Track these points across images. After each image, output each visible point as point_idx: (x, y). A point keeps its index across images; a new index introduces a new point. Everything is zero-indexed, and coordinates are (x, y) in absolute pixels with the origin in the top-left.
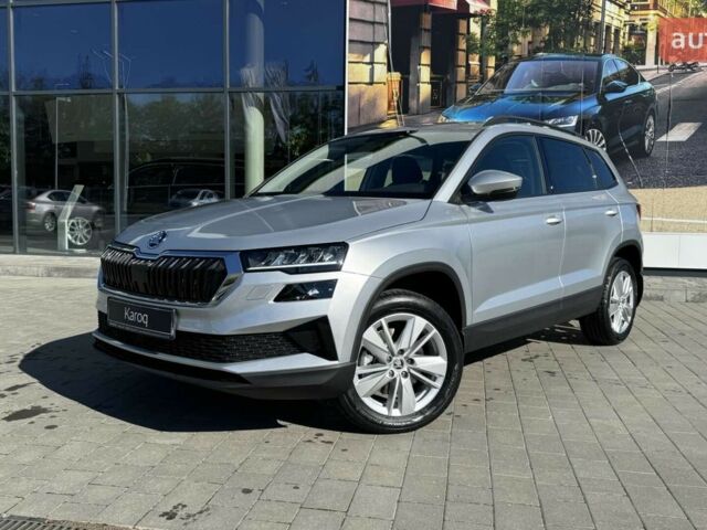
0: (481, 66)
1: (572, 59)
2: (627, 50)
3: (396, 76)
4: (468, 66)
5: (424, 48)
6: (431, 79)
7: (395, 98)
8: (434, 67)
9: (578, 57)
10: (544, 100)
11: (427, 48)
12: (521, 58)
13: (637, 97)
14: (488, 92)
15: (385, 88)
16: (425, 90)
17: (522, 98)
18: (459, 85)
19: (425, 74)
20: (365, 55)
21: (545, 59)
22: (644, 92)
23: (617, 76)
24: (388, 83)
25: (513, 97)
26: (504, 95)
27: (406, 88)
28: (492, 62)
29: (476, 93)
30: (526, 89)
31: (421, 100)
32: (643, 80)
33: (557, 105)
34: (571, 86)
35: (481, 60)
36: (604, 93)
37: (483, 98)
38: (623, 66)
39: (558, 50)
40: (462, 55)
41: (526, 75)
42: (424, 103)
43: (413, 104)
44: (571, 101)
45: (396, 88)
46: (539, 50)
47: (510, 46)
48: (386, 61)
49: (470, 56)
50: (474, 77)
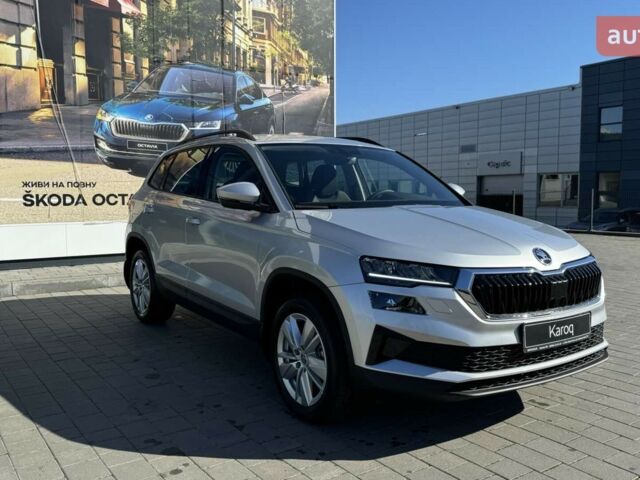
0: (136, 65)
1: (213, 71)
2: (252, 69)
4: (124, 64)
5: (78, 39)
6: (87, 71)
7: (49, 86)
8: (89, 59)
9: (217, 70)
10: (193, 104)
11: (82, 40)
12: (171, 64)
13: (261, 109)
14: (145, 91)
15: (35, 74)
16: (82, 81)
17: (175, 101)
18: (116, 81)
19: (81, 65)
21: (191, 68)
22: (266, 106)
23: (247, 90)
24: (40, 69)
25: (168, 99)
26: (159, 96)
28: (146, 63)
29: (134, 91)
30: (177, 92)
31: (77, 91)
32: (265, 96)
33: (204, 109)
34: (214, 95)
35: (135, 59)
36: (239, 104)
37: (140, 96)
38: (251, 83)
39: (202, 62)
40: (117, 53)
41: (177, 79)
42: (81, 95)
43: (69, 94)
44: (215, 107)
45: (49, 75)
46: (186, 59)
47: (161, 51)
48: (35, 46)
49: (125, 54)
50: (130, 75)
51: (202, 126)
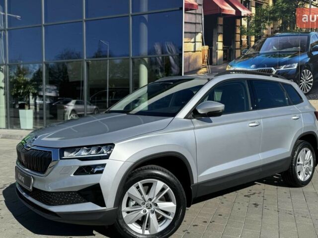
0: (248, 41)
1: (294, 35)
3: (206, 47)
4: (241, 41)
5: (220, 33)
6: (223, 48)
7: (206, 58)
8: (224, 42)
9: (297, 34)
10: (280, 56)
11: (222, 33)
12: (268, 36)
14: (252, 53)
15: (201, 54)
16: (220, 53)
17: (269, 55)
18: (237, 51)
19: (220, 46)
20: (191, 38)
21: (280, 36)
24: (203, 51)
25: (264, 55)
26: (259, 54)
27: (211, 53)
28: (253, 38)
29: (246, 54)
30: (271, 51)
31: (218, 58)
33: (287, 58)
34: (294, 49)
35: (247, 38)
36: (311, 52)
37: (249, 56)
39: (287, 31)
40: (238, 36)
41: (270, 44)
42: (220, 59)
43: (214, 60)
44: (294, 56)
45: (206, 53)
46: (276, 31)
47: (262, 31)
48: (201, 41)
49: (242, 36)
50: (244, 46)
51: (285, 68)
